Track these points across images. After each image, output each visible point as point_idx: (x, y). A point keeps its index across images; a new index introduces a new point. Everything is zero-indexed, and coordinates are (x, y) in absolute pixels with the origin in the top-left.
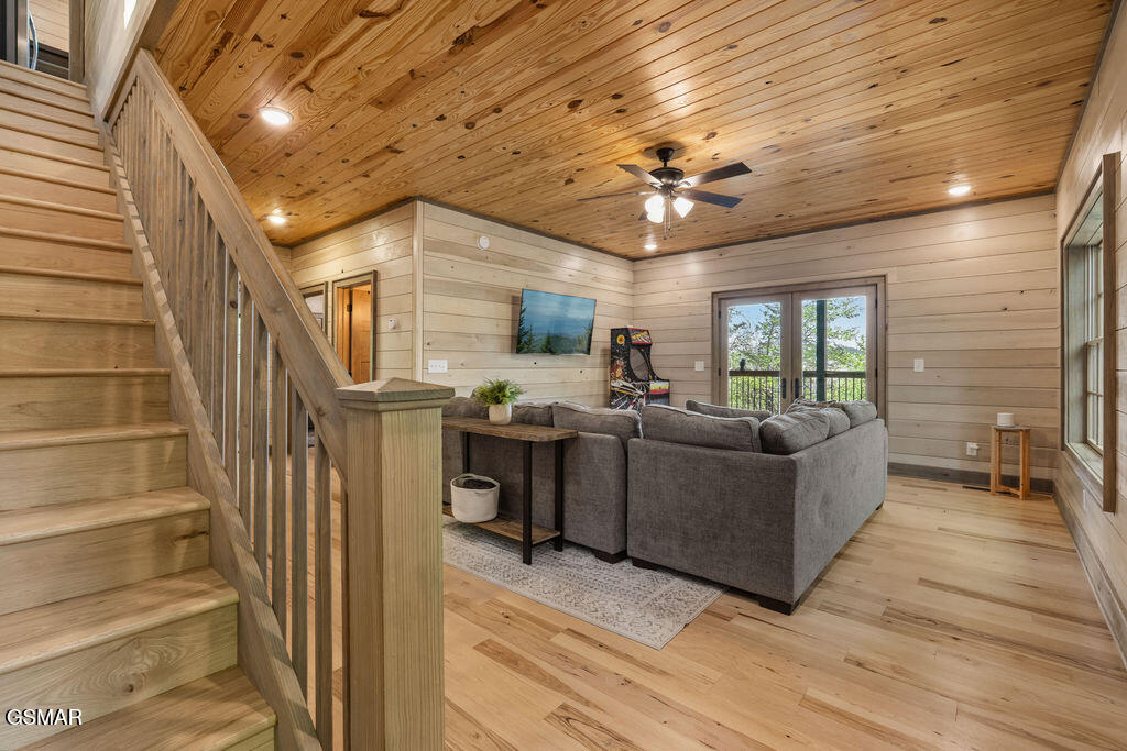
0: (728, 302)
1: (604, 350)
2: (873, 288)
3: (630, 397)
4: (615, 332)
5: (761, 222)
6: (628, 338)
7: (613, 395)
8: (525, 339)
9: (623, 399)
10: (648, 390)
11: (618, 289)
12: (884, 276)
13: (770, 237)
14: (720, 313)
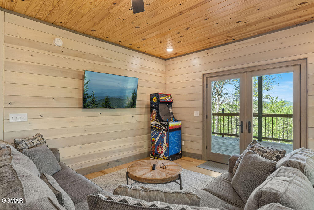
0: (211, 79)
1: (147, 105)
2: (298, 67)
3: (159, 130)
4: (152, 96)
5: (227, 29)
6: (158, 99)
7: (152, 128)
8: (89, 100)
9: (156, 131)
10: (168, 127)
11: (159, 74)
12: (306, 59)
13: (234, 41)
14: (207, 85)
